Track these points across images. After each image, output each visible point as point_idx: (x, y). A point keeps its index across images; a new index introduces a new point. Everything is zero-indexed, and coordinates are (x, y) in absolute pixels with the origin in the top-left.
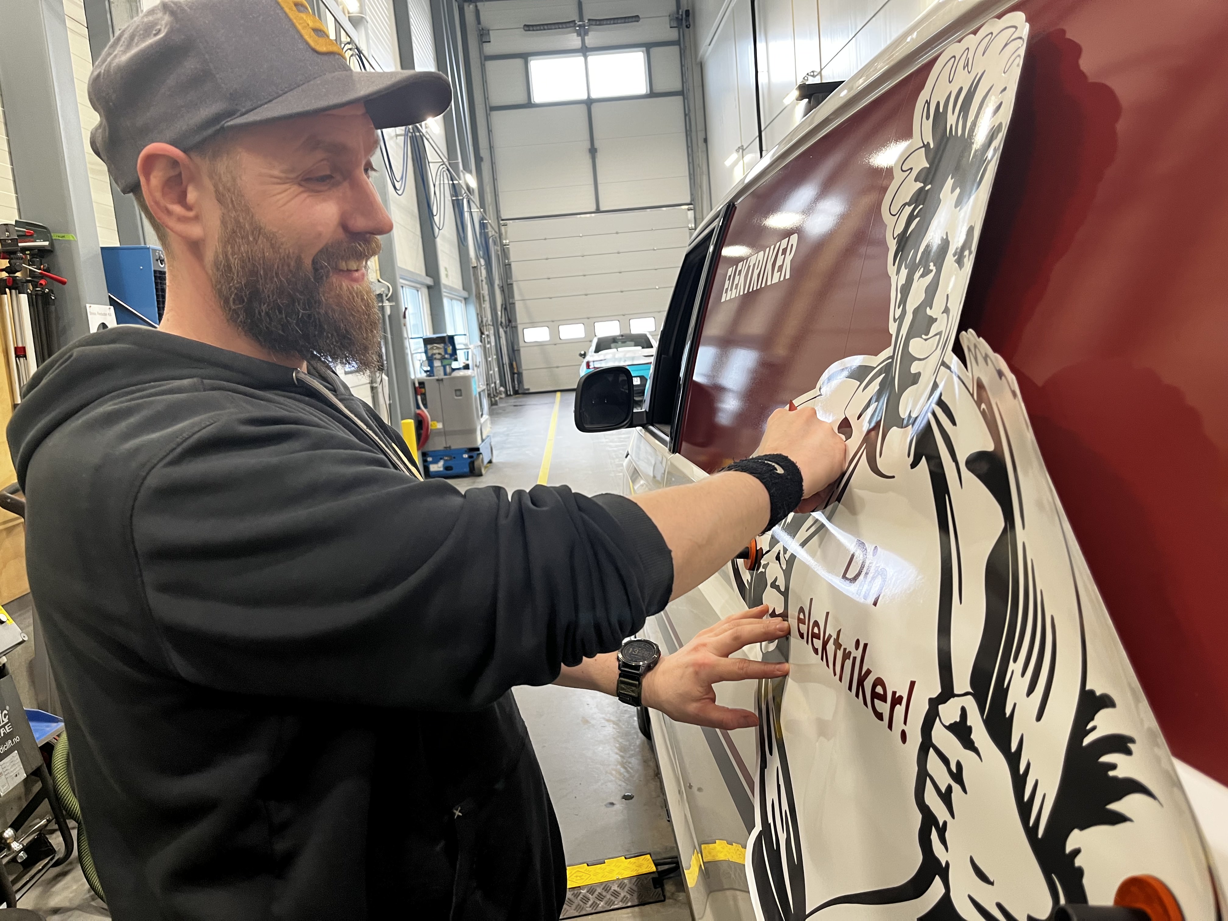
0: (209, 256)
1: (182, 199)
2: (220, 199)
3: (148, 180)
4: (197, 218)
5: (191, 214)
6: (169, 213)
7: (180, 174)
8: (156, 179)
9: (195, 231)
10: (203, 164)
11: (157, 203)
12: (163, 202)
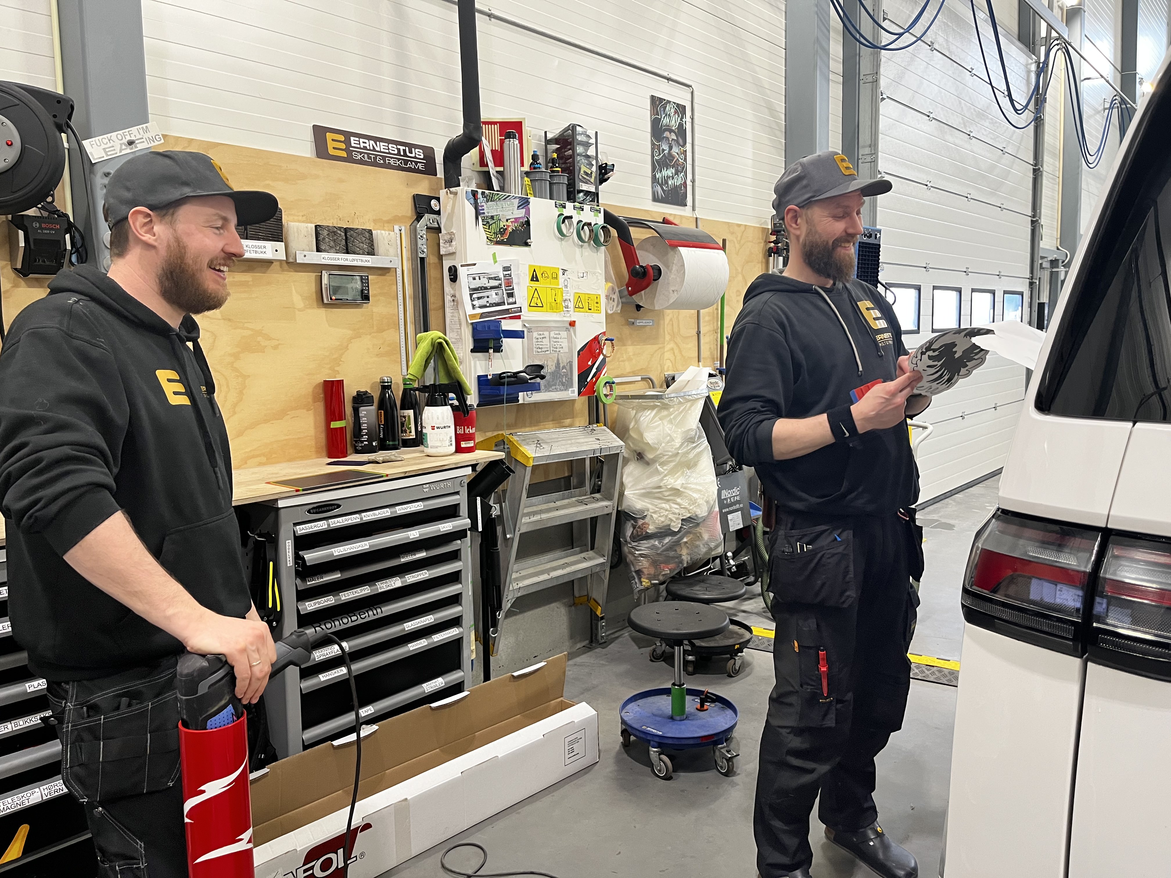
0: (801, 240)
1: (796, 223)
2: (807, 222)
3: (787, 216)
4: (799, 229)
5: (798, 227)
6: (791, 226)
7: (796, 215)
8: (790, 215)
9: (798, 232)
10: (804, 211)
11: (788, 223)
12: (790, 223)
